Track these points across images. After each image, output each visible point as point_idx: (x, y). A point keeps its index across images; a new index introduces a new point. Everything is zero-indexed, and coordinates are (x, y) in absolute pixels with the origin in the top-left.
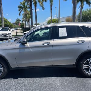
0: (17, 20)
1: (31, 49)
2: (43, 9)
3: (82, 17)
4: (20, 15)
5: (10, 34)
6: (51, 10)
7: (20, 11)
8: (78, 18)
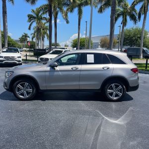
0: (23, 36)
1: (60, 73)
2: (68, 22)
3: (125, 38)
4: (30, 29)
5: (20, 57)
6: (79, 25)
7: (30, 23)
8: (118, 39)
